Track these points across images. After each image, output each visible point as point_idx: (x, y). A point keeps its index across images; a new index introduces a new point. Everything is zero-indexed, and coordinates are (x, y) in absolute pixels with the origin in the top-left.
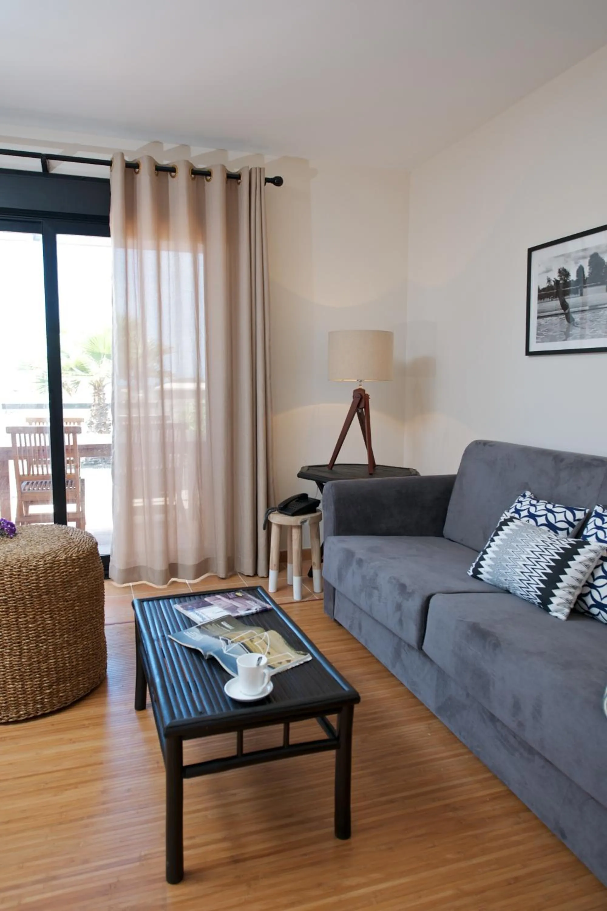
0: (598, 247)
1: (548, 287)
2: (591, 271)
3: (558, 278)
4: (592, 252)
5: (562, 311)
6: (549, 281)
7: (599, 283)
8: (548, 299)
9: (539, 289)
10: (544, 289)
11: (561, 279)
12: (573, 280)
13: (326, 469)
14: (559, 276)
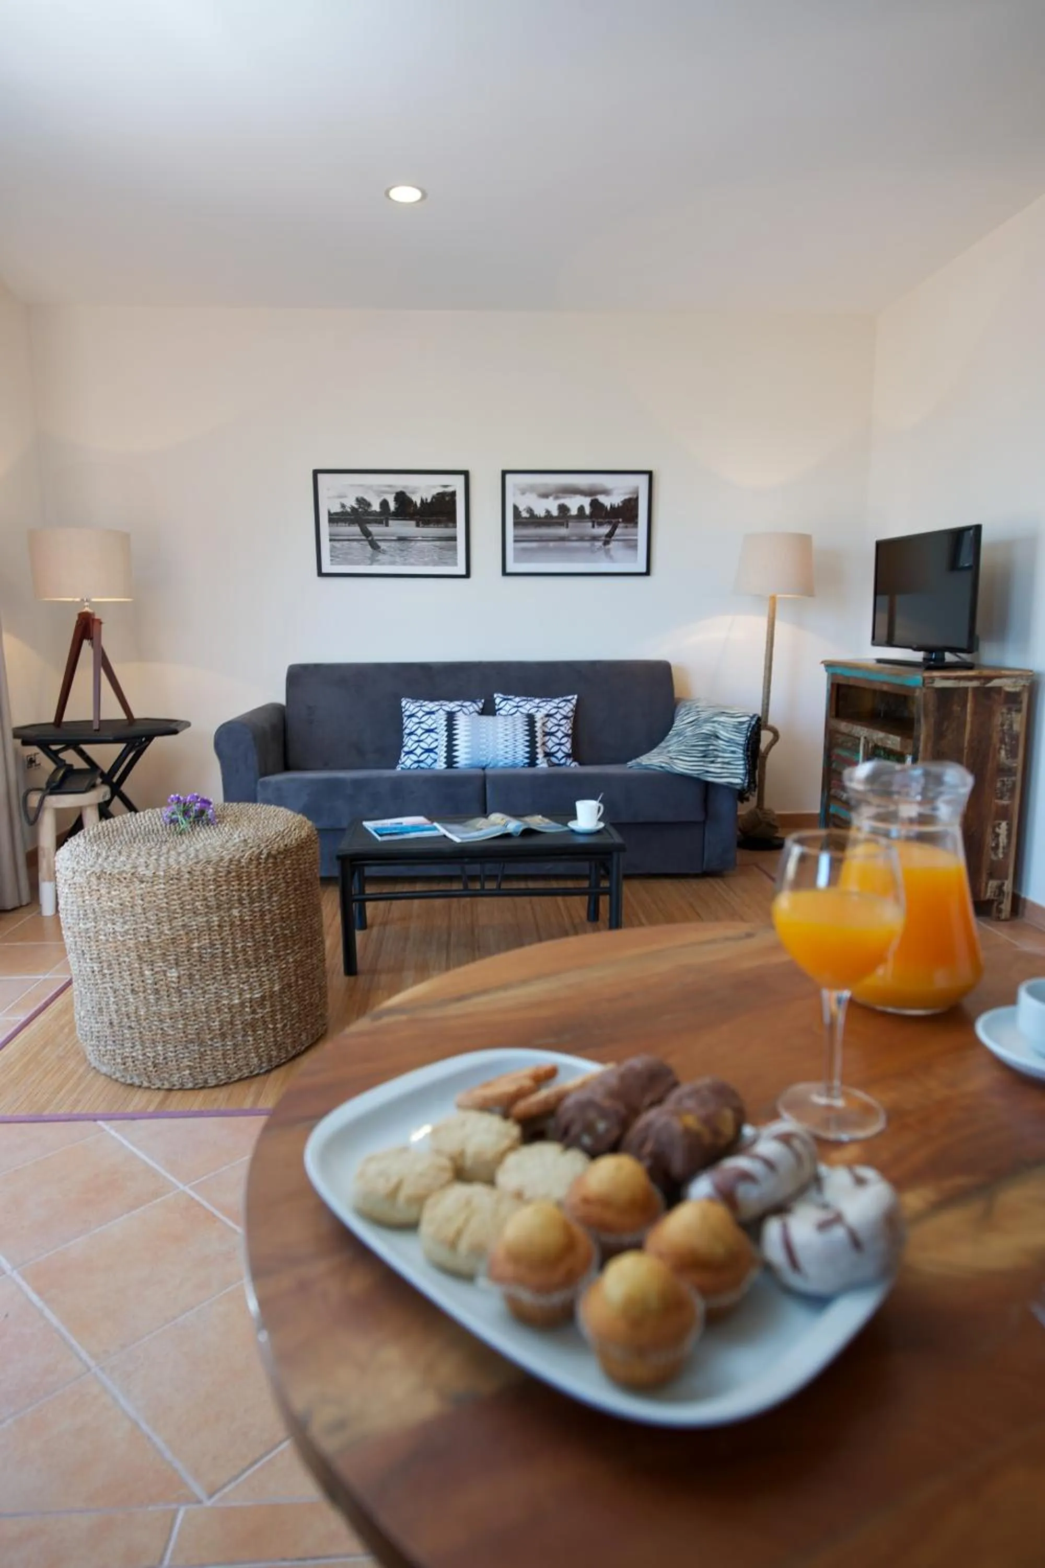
0: (404, 487)
1: (342, 512)
2: (397, 506)
3: (356, 506)
4: (399, 490)
5: (364, 538)
6: (343, 506)
7: (407, 518)
8: (344, 524)
9: (329, 512)
10: (336, 514)
11: (360, 507)
12: (375, 511)
13: (53, 727)
14: (357, 504)
